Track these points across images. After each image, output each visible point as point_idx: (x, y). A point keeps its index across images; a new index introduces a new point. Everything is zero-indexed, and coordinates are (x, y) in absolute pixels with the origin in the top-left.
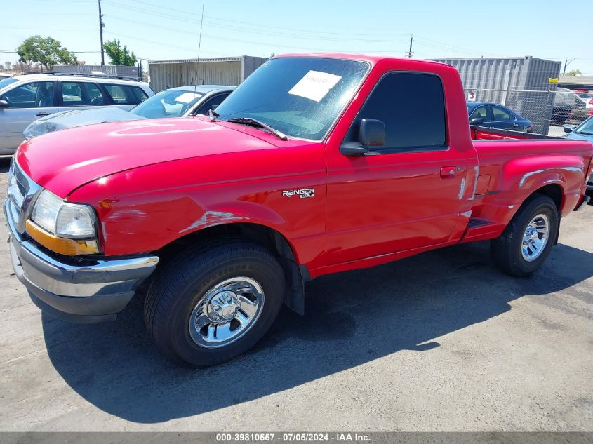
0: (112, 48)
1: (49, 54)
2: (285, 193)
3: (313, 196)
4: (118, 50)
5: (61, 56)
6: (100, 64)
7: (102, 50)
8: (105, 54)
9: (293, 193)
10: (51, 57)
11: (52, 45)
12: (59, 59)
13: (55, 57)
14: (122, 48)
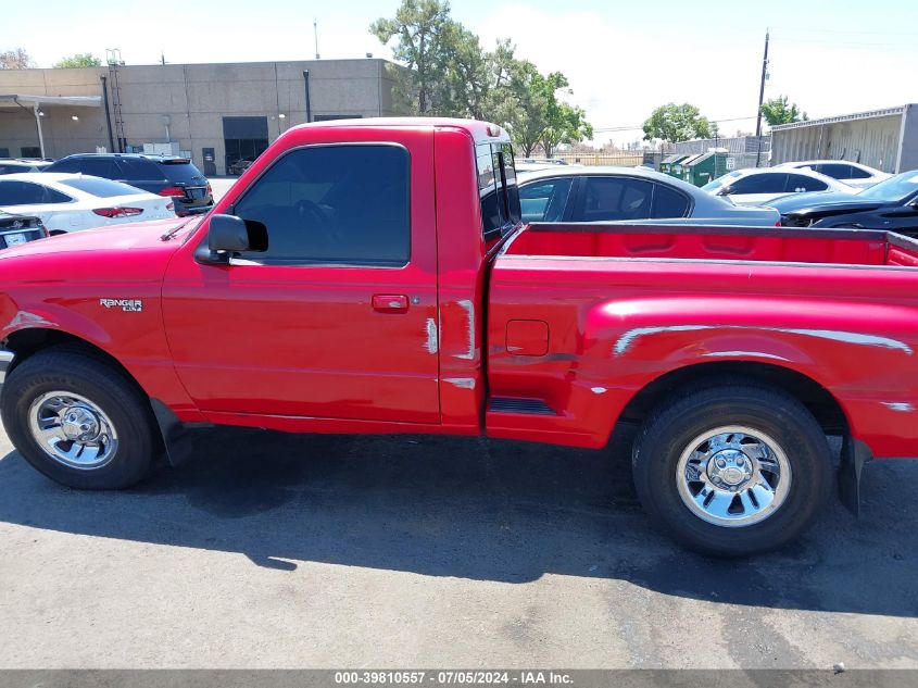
0: (774, 109)
1: (682, 126)
2: (104, 301)
3: (140, 309)
4: (783, 112)
5: (697, 128)
6: (754, 134)
7: (760, 115)
8: (763, 119)
9: (114, 303)
10: (684, 131)
11: (688, 114)
12: (694, 133)
13: (689, 131)
14: (788, 108)
